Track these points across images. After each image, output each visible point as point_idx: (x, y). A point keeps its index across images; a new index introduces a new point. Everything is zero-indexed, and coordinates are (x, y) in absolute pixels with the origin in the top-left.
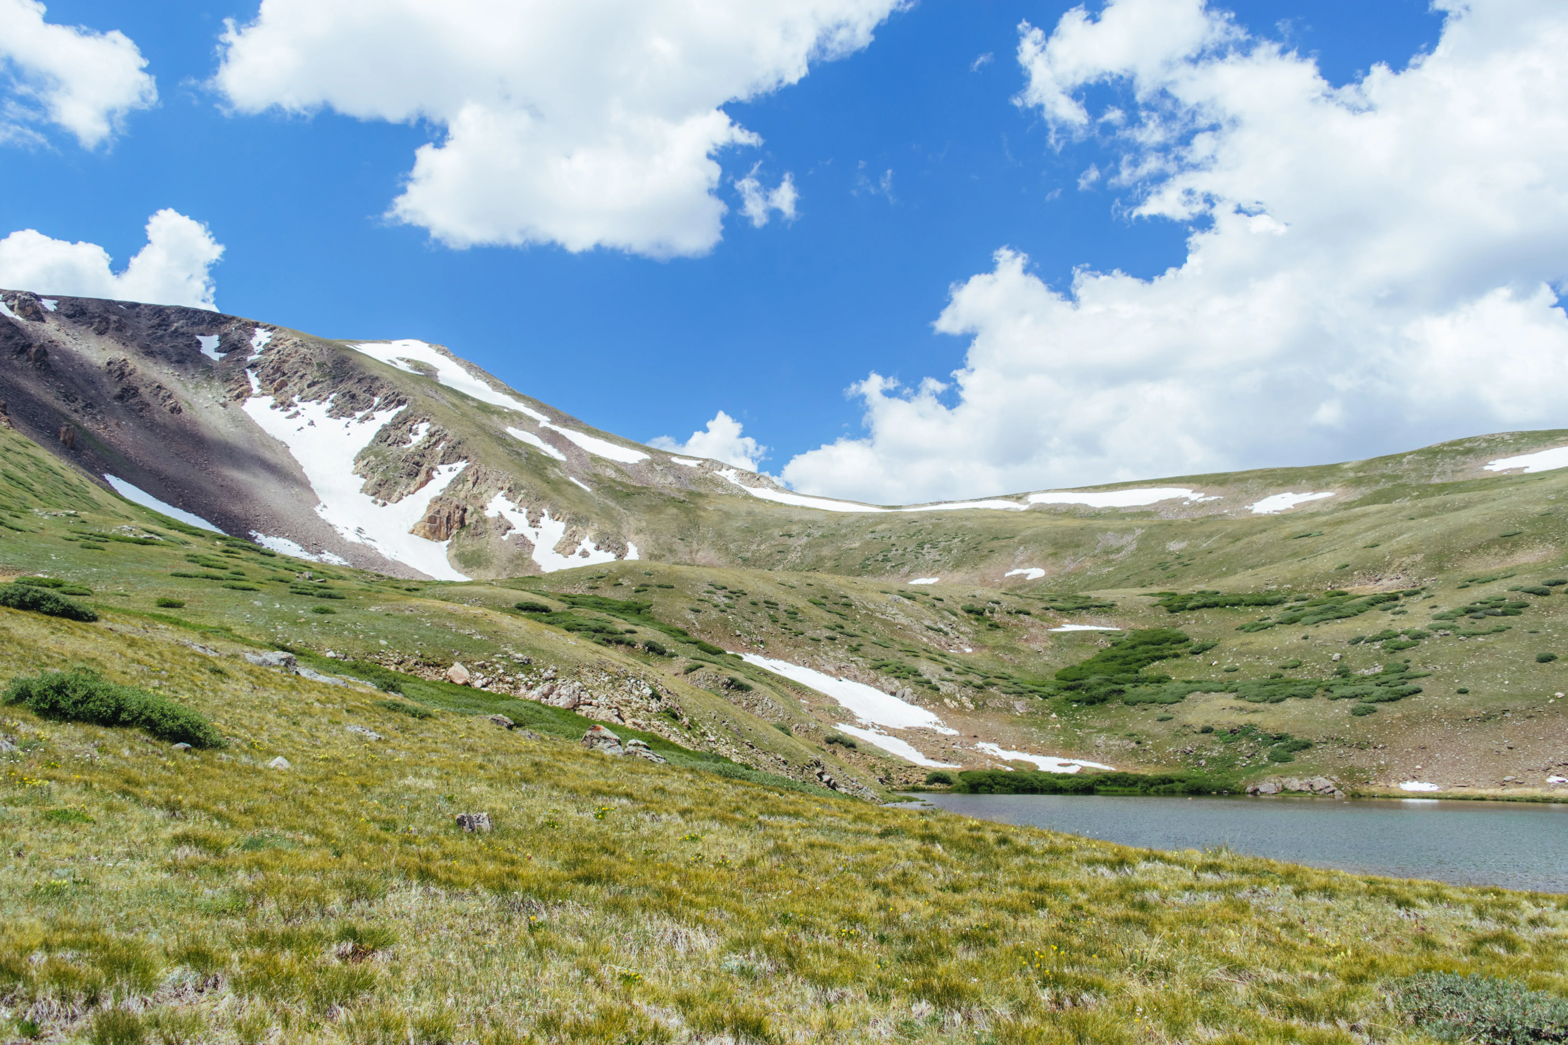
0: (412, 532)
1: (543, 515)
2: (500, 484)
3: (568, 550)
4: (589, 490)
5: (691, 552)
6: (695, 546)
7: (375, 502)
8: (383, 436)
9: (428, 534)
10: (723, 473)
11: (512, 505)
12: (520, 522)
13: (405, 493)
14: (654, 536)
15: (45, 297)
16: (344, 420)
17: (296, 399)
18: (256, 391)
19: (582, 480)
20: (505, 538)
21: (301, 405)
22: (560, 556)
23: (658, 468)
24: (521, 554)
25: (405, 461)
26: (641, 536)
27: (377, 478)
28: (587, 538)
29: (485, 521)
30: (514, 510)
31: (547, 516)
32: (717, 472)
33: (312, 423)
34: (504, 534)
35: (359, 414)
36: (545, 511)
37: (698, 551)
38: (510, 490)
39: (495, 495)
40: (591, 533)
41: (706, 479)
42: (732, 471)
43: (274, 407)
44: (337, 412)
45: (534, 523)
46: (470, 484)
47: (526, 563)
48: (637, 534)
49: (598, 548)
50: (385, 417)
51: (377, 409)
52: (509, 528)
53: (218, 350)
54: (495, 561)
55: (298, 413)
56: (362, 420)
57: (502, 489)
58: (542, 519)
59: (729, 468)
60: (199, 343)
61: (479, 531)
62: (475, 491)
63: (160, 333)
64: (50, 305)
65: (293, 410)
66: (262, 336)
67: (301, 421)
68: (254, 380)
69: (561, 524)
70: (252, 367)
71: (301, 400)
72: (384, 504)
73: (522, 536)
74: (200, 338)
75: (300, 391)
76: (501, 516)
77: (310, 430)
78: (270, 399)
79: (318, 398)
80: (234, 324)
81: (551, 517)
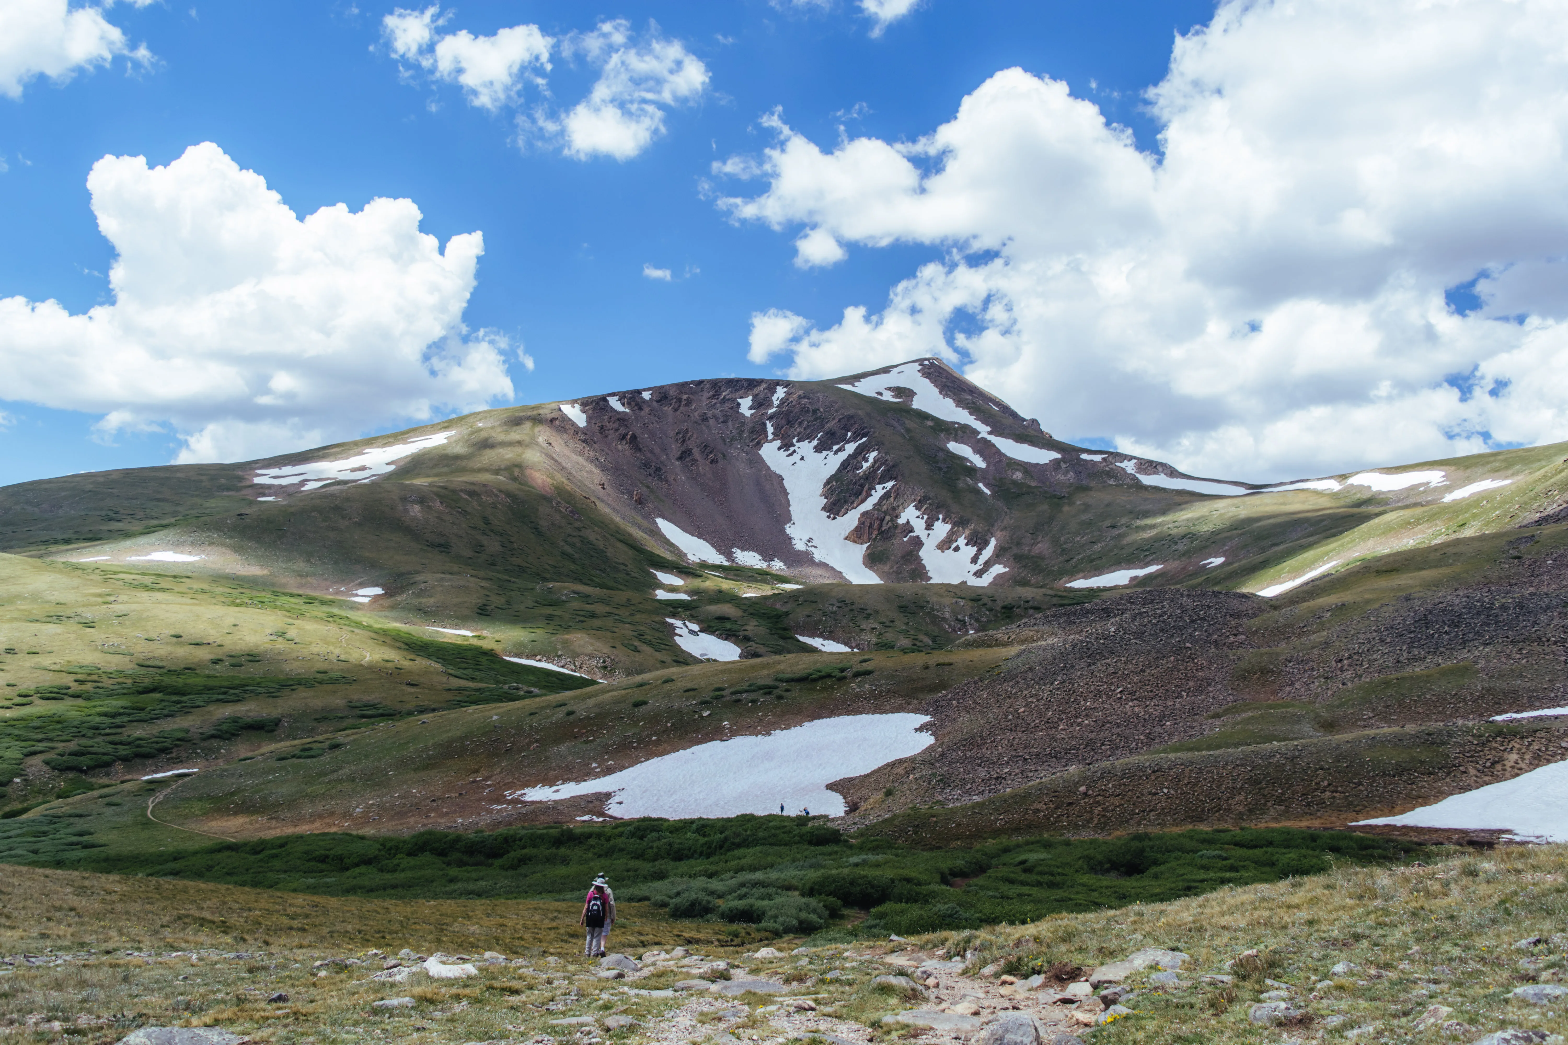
0: (846, 539)
1: (938, 519)
2: (913, 498)
3: (946, 546)
4: (988, 493)
5: (1032, 545)
6: (1040, 538)
7: (829, 517)
8: (844, 465)
9: (855, 539)
10: (1124, 464)
11: (918, 513)
12: (919, 526)
13: (849, 509)
15: (645, 390)
16: (825, 453)
17: (794, 441)
18: (770, 437)
19: (988, 484)
20: (905, 539)
21: (798, 445)
22: (940, 551)
24: (912, 551)
25: (855, 484)
26: (1002, 532)
27: (834, 498)
28: (963, 536)
29: (896, 527)
30: (918, 517)
31: (940, 520)
33: (802, 459)
34: (905, 537)
35: (835, 448)
36: (941, 516)
38: (920, 502)
39: (909, 506)
42: (1135, 461)
43: (779, 449)
44: (818, 449)
45: (929, 526)
46: (893, 498)
47: (913, 557)
48: (1000, 531)
49: (967, 544)
50: (851, 448)
51: (848, 442)
52: (910, 531)
53: (751, 408)
54: (893, 557)
55: (794, 451)
56: (836, 453)
57: (914, 502)
60: (739, 404)
61: (889, 534)
62: (895, 504)
63: (714, 401)
64: (646, 395)
65: (792, 449)
66: (780, 392)
67: (796, 457)
68: (770, 429)
69: (948, 527)
70: (770, 418)
71: (798, 441)
72: (834, 518)
73: (918, 537)
74: (739, 400)
75: (799, 434)
76: (908, 522)
77: (800, 463)
78: (778, 443)
79: (810, 437)
80: (764, 385)
81: (944, 520)
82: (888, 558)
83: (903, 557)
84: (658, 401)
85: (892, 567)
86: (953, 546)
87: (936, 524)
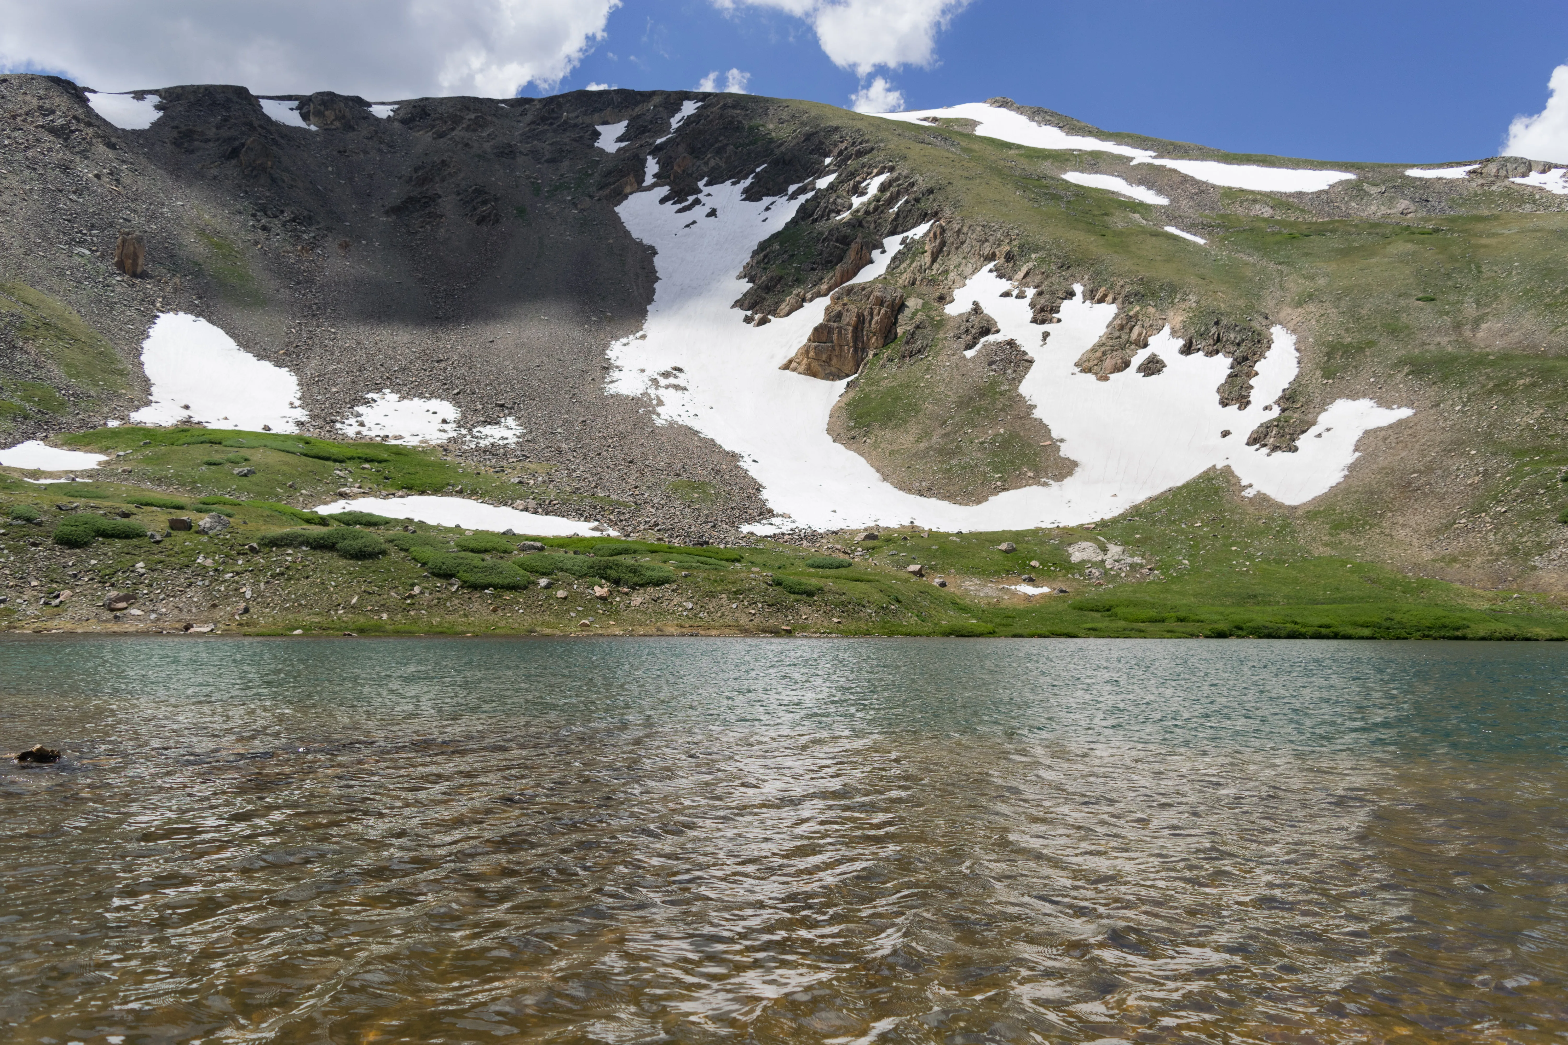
0: (786, 367)
1: (1071, 295)
2: (987, 249)
3: (1109, 363)
4: (1201, 241)
5: (1458, 327)
6: (1470, 309)
7: (748, 320)
8: (808, 209)
9: (815, 365)
10: (1534, 179)
11: (1005, 285)
12: (1012, 317)
13: (809, 296)
14: (1344, 304)
16: (765, 199)
17: (701, 184)
18: (649, 180)
19: (1191, 228)
20: (969, 354)
21: (706, 190)
22: (1090, 377)
23: (1374, 190)
24: (994, 384)
25: (828, 241)
26: (1311, 307)
27: (768, 279)
28: (1167, 330)
29: (941, 323)
30: (1007, 294)
31: (1079, 296)
32: (1518, 180)
33: (713, 213)
34: (969, 347)
35: (792, 188)
36: (1078, 288)
37: (1477, 322)
38: (1009, 257)
39: (975, 270)
40: (1177, 318)
41: (1492, 193)
42: (1555, 173)
43: (663, 201)
44: (751, 195)
45: (1044, 314)
46: (927, 258)
47: (1001, 401)
48: (1299, 304)
49: (1187, 350)
50: (827, 182)
51: (824, 176)
52: (986, 331)
53: (621, 139)
54: (928, 407)
55: (697, 202)
56: (792, 196)
57: (992, 257)
58: (1066, 305)
59: (1547, 168)
60: (597, 135)
61: (918, 344)
62: (935, 269)
64: (383, 111)
65: (692, 198)
66: (689, 108)
67: (699, 212)
68: (652, 166)
69: (1108, 311)
70: (656, 151)
71: (709, 184)
72: (763, 322)
73: (1011, 343)
74: (599, 128)
75: (713, 169)
76: (977, 309)
77: (705, 223)
78: (665, 190)
79: (736, 176)
80: (656, 100)
81: (1091, 295)
82: (913, 408)
83: (963, 403)
84: (403, 122)
85: (926, 434)
86: (1140, 357)
87: (1066, 306)
